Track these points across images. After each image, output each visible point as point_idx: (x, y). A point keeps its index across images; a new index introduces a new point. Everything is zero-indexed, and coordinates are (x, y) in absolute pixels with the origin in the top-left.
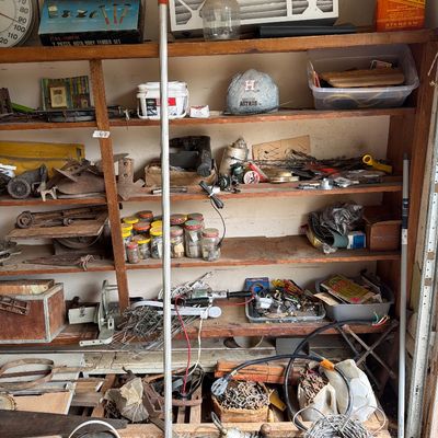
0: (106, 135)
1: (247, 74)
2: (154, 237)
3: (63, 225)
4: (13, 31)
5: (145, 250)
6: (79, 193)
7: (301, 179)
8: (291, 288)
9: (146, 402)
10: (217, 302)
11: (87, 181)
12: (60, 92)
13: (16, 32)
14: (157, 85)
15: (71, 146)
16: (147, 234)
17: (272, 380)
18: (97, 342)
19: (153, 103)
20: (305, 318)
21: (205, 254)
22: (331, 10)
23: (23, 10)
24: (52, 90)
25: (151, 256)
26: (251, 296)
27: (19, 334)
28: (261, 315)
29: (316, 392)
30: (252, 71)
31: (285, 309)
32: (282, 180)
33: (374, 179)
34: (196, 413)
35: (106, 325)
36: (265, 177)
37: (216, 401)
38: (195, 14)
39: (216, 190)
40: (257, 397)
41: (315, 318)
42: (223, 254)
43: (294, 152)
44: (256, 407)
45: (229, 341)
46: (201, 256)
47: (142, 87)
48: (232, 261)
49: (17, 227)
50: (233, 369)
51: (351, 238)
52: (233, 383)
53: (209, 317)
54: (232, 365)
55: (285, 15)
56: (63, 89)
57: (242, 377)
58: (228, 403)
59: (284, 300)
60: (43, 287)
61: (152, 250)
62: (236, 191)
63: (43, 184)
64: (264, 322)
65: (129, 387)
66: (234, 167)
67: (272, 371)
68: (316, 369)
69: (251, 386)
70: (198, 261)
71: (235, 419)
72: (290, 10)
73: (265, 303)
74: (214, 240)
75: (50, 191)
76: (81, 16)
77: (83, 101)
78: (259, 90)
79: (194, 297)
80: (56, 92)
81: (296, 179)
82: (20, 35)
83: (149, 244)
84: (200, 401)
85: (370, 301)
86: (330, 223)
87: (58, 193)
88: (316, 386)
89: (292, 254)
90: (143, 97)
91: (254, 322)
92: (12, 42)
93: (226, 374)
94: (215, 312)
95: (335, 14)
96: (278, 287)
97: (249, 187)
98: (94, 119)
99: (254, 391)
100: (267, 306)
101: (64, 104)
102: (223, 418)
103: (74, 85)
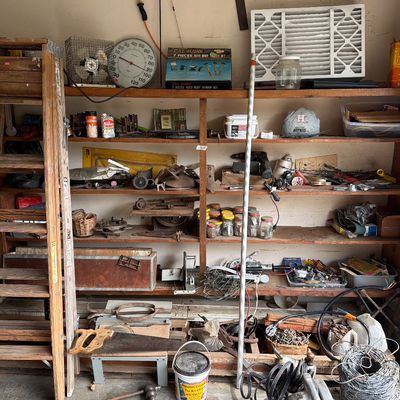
0: (205, 148)
1: (299, 111)
2: (226, 220)
3: (167, 208)
4: (142, 76)
5: (218, 230)
6: (180, 188)
7: (333, 184)
9: (221, 336)
11: (184, 179)
12: (167, 119)
13: (145, 78)
14: (245, 117)
15: (168, 156)
16: (220, 218)
17: (307, 329)
18: (186, 292)
19: (236, 129)
20: (332, 285)
21: (263, 234)
22: (360, 72)
23: (150, 63)
24: (162, 117)
25: (222, 235)
26: (290, 269)
27: (131, 284)
28: (300, 282)
29: (344, 335)
30: (303, 109)
31: (317, 278)
32: (320, 184)
33: (385, 186)
34: (255, 347)
35: (189, 283)
36: (307, 181)
37: (269, 340)
38: (268, 71)
39: (274, 189)
40: (299, 338)
41: (339, 285)
42: (275, 235)
43: (326, 166)
44: (300, 344)
45: (270, 302)
46: (258, 236)
47: (230, 118)
48: (282, 240)
49: (135, 208)
50: (279, 320)
51: (367, 228)
53: (260, 283)
54: (278, 317)
55: (329, 73)
56: (169, 117)
57: (285, 326)
59: (316, 273)
60: (147, 252)
61: (223, 230)
62: (289, 190)
63: (157, 180)
64: (302, 286)
66: (286, 173)
67: (308, 323)
69: (294, 332)
70: (257, 239)
72: (332, 71)
73: (302, 274)
74: (270, 224)
75: (162, 185)
76: (193, 69)
77: (181, 126)
78: (307, 122)
80: (165, 119)
81: (328, 184)
82: (148, 79)
83: (222, 226)
84: (257, 340)
85: (380, 274)
86: (353, 216)
87: (166, 186)
88: (343, 331)
90: (230, 124)
91: (295, 286)
92: (141, 84)
93: (274, 323)
94: (265, 278)
95: (363, 74)
96: (309, 265)
97: (296, 187)
98: (198, 138)
100: (304, 276)
101: (170, 127)
103: (176, 114)
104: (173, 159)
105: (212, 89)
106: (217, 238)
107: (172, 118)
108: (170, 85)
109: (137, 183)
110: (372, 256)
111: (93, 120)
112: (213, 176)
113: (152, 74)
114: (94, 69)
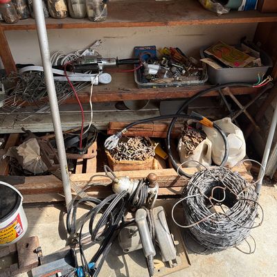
5: (22, 8)
8: (177, 55)
10: (106, 69)
17: (155, 135)
20: (189, 82)
21: (91, 13)
25: (30, 16)
26: (139, 63)
28: (149, 81)
29: (196, 145)
31: (171, 74)
34: (92, 164)
37: (109, 154)
40: (144, 149)
41: (198, 82)
44: (143, 158)
45: (120, 105)
46: (86, 17)
48: (121, 22)
50: (124, 128)
52: (124, 139)
53: (100, 84)
54: (122, 124)
57: (131, 133)
58: (119, 155)
59: (170, 66)
64: (152, 87)
65: (25, 147)
67: (157, 128)
68: (193, 126)
69: (138, 141)
70: (83, 22)
71: (125, 168)
73: (153, 69)
79: (83, 63)
85: (251, 64)
88: (195, 141)
89: (184, 16)
91: (143, 87)
94: (106, 78)
96: (164, 55)
99: (141, 144)
100: (155, 72)
102: (115, 168)
106: (20, 23)
110: (243, 40)
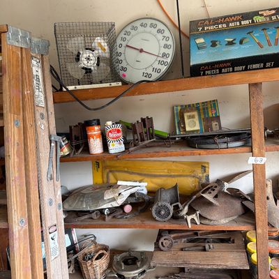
3: (205, 250)
4: (157, 66)
11: (225, 203)
12: (193, 117)
13: (160, 67)
15: (196, 163)
23: (166, 46)
24: (186, 115)
56: (195, 113)
63: (186, 209)
75: (194, 216)
76: (231, 43)
77: (214, 124)
80: (190, 117)
82: (164, 68)
92: (155, 76)
101: (197, 127)
103: (205, 109)
104: (204, 168)
105: (265, 67)
107: (199, 115)
108: (197, 71)
109: (159, 213)
111: (95, 131)
112: (271, 197)
113: (169, 60)
114: (92, 64)
